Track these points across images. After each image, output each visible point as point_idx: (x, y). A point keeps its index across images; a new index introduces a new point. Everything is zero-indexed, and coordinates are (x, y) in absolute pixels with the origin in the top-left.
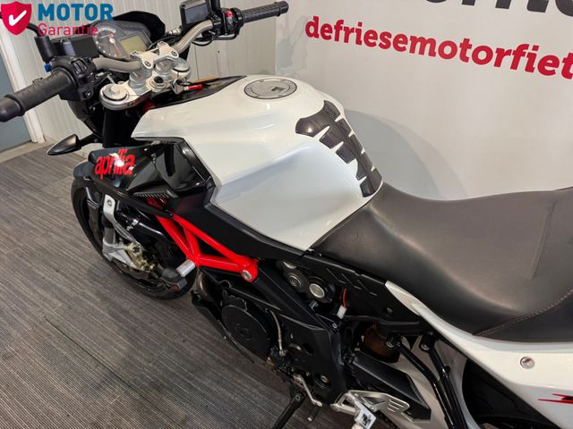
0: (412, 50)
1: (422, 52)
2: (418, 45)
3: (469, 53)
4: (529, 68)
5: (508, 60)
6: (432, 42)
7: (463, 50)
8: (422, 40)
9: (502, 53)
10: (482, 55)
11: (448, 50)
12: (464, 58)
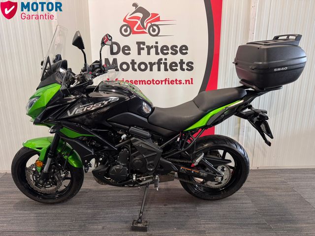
0: (140, 84)
1: (142, 84)
2: (141, 82)
3: (154, 82)
4: (169, 84)
5: (164, 83)
6: (145, 81)
7: (153, 82)
8: (142, 81)
9: (162, 81)
10: (158, 82)
11: (149, 82)
12: (154, 84)
